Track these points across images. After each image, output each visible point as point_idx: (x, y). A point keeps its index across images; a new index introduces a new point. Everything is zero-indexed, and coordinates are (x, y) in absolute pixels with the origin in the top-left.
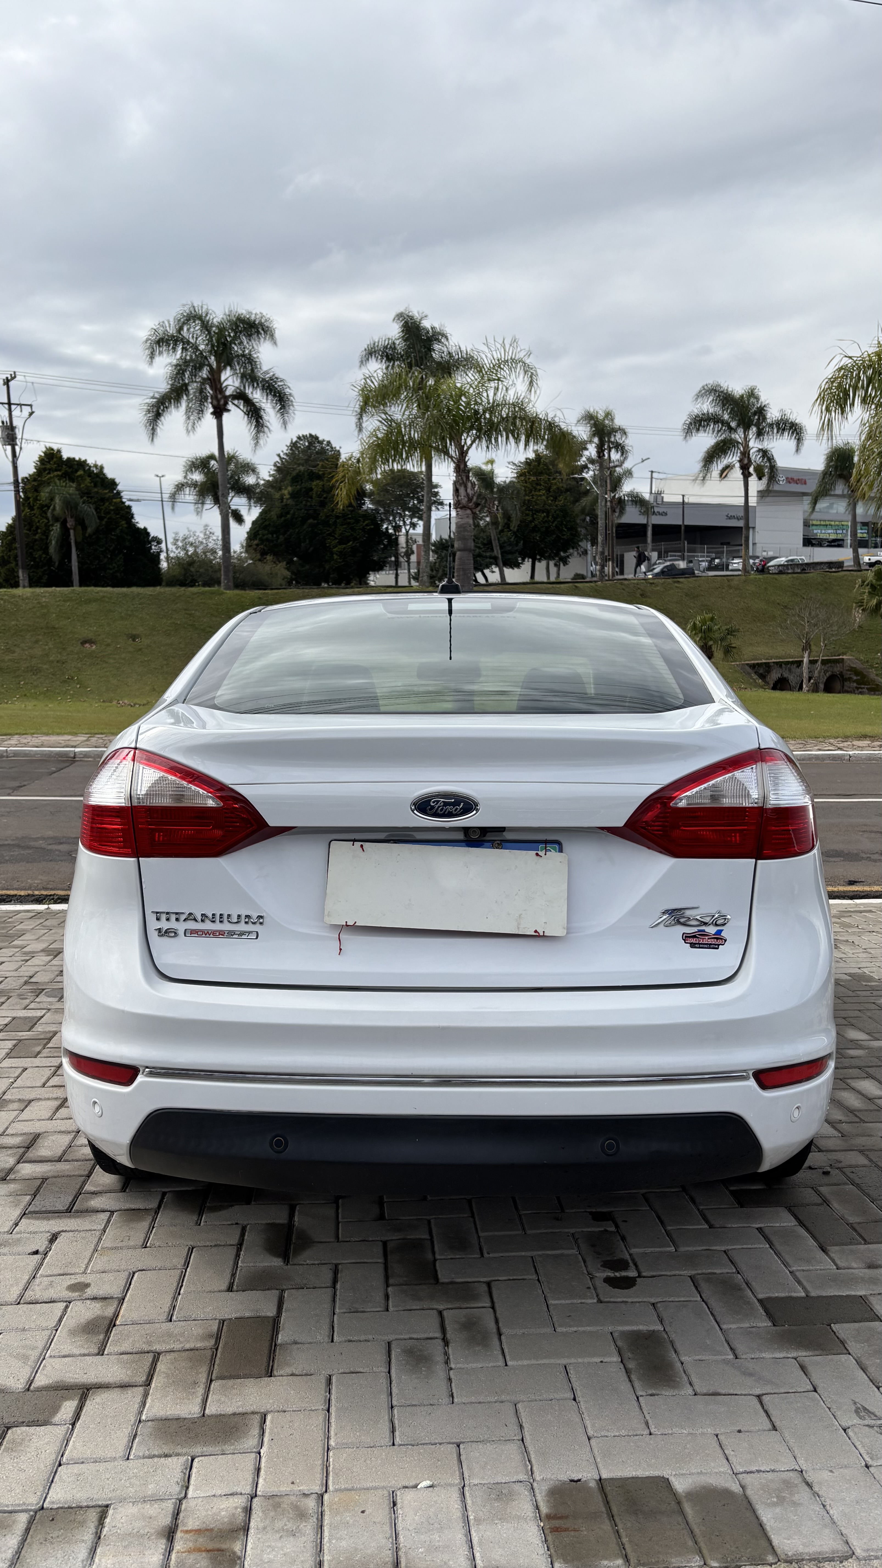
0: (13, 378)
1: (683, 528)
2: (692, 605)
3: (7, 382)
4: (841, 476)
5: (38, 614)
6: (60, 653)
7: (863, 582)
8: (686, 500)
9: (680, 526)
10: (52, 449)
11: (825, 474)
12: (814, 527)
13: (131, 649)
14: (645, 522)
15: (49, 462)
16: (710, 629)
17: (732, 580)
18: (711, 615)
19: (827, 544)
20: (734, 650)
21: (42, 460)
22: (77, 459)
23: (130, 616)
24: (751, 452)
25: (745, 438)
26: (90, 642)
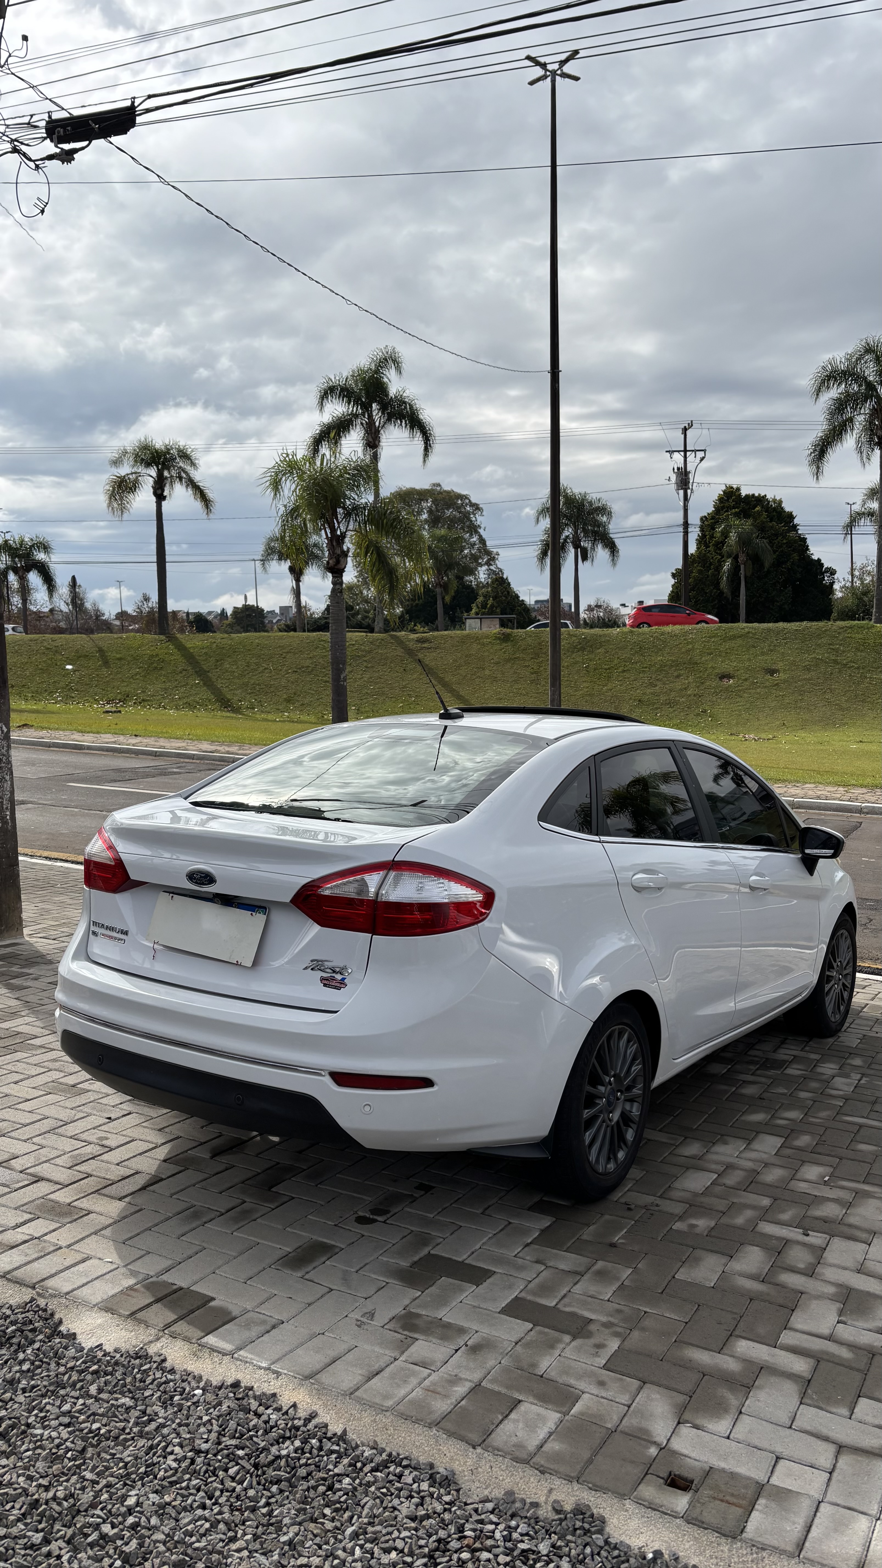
0: (691, 425)
3: (685, 430)
5: (684, 650)
6: (698, 687)
10: (732, 488)
13: (767, 684)
15: (728, 500)
21: (721, 499)
22: (757, 495)
23: (772, 651)
26: (729, 676)
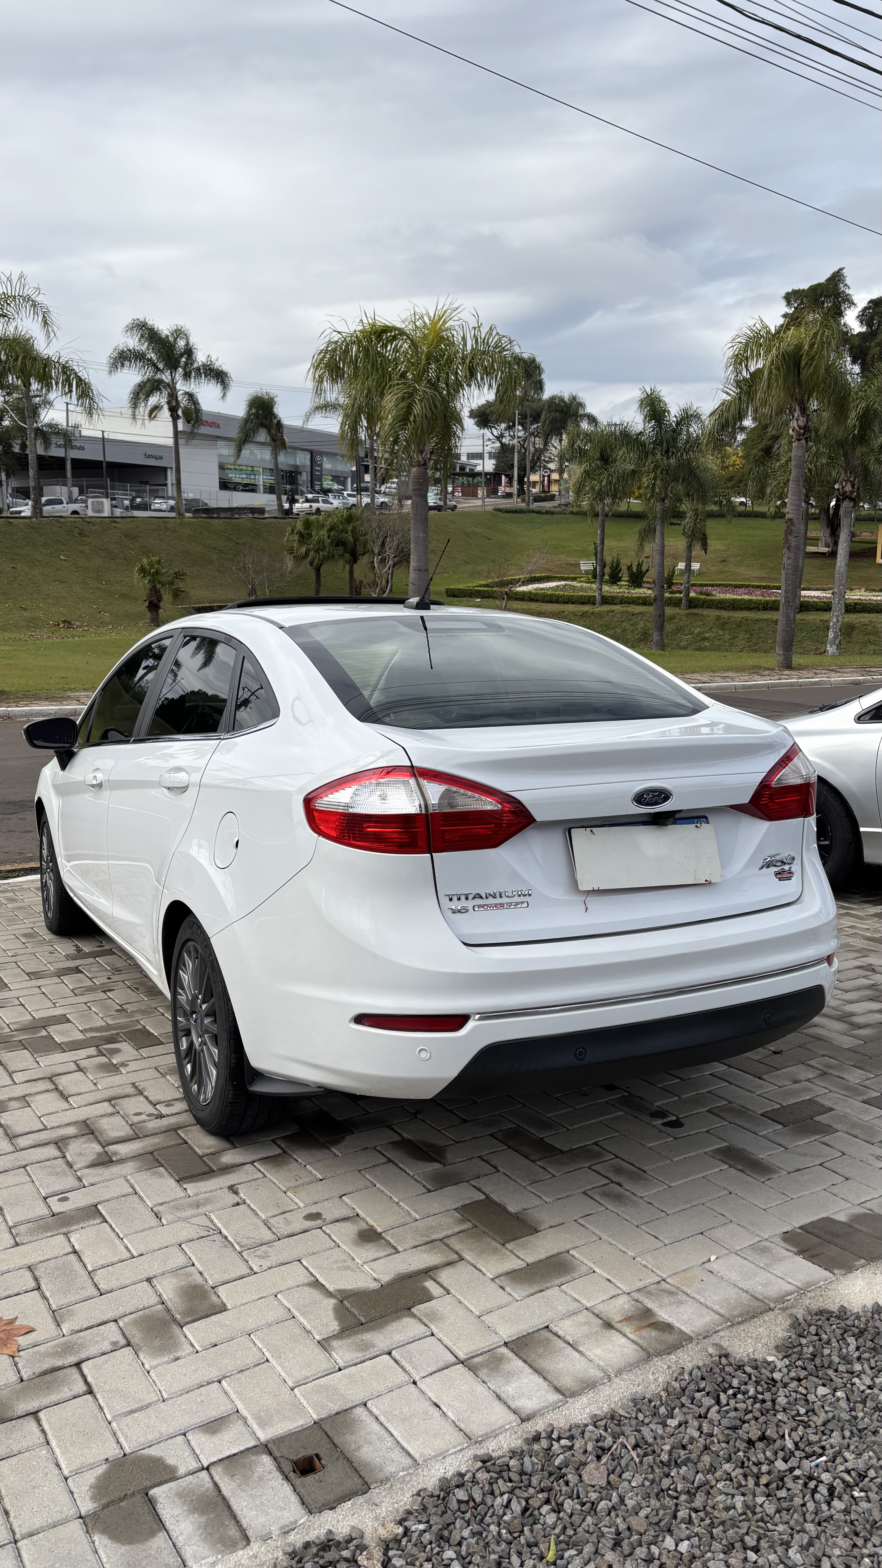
1: (104, 465)
2: (132, 546)
4: (263, 425)
7: (293, 531)
8: (106, 436)
9: (101, 462)
11: (246, 421)
12: (229, 471)
14: (63, 455)
16: (157, 573)
17: (168, 522)
18: (157, 558)
19: (241, 488)
20: (182, 594)
24: (179, 393)
25: (173, 380)
